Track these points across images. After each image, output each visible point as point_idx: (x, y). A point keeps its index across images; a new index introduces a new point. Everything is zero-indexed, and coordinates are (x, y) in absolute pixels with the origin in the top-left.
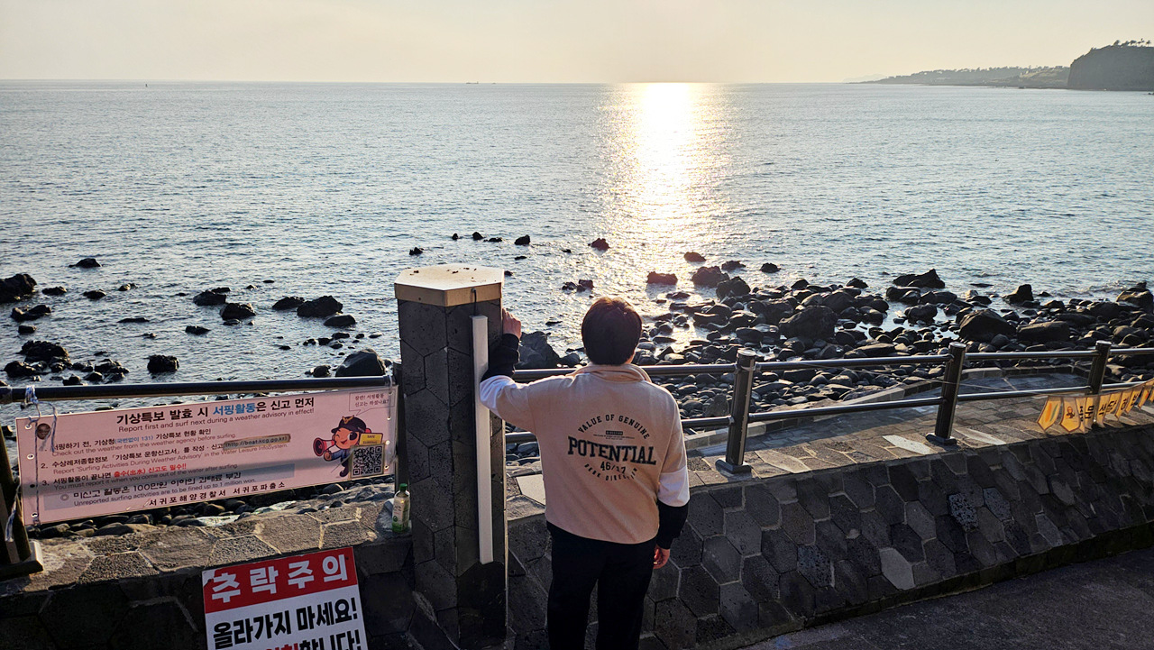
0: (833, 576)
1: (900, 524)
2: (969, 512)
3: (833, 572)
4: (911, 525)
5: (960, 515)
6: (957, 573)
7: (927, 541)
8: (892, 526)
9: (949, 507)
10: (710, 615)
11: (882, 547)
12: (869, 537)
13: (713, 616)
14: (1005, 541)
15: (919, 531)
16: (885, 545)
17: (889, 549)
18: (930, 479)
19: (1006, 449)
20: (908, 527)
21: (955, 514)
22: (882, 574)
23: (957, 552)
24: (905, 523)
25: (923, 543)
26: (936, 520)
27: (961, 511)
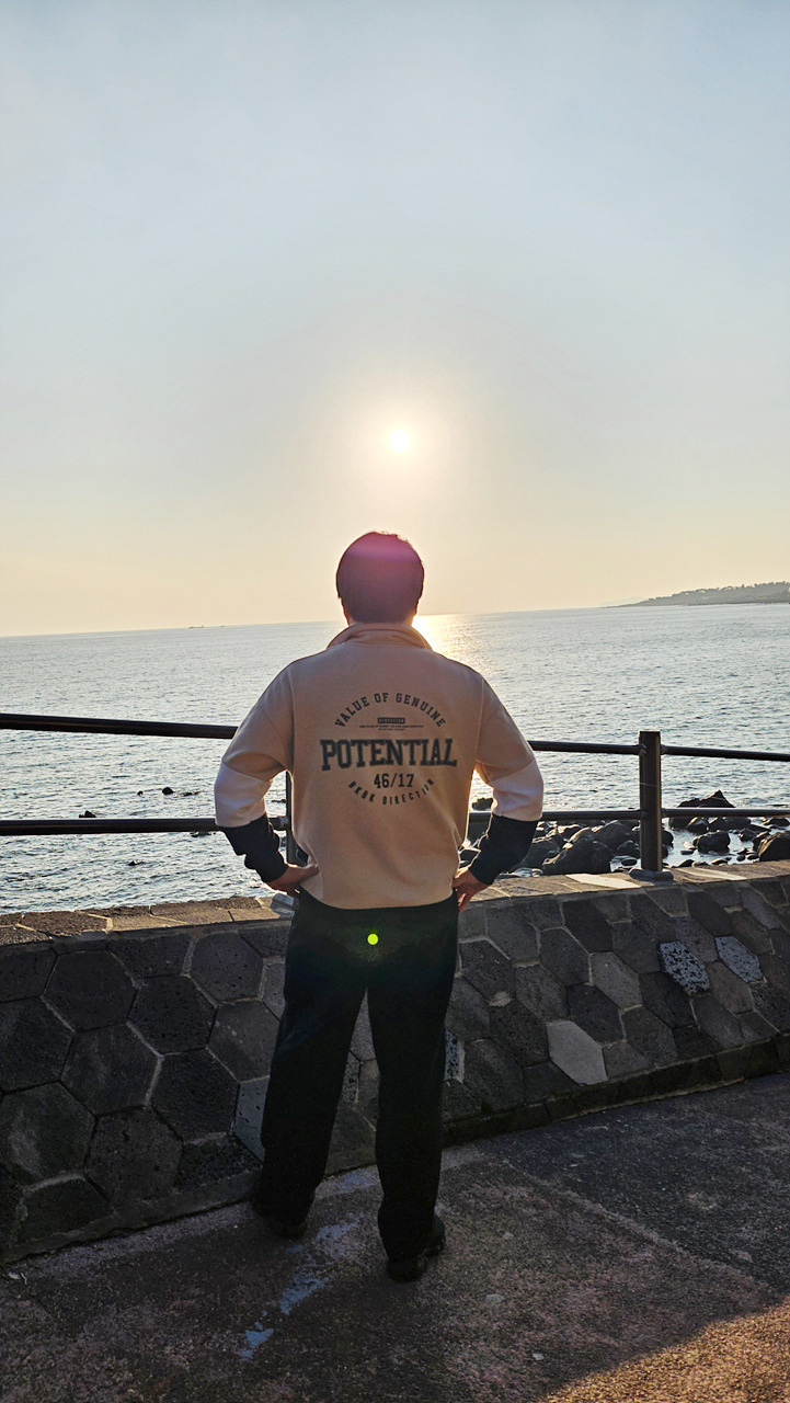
0: (462, 1064)
1: (581, 984)
2: (693, 968)
3: (462, 1058)
4: (600, 987)
5: (678, 971)
6: (680, 1057)
7: (626, 1010)
8: (569, 988)
9: (660, 960)
10: (213, 1136)
11: (551, 1020)
12: (530, 1005)
13: (218, 1137)
14: (755, 1010)
15: (613, 993)
16: (556, 1017)
17: (563, 1022)
18: (630, 921)
19: (746, 885)
20: (596, 989)
21: (670, 970)
22: (549, 1059)
23: (677, 1027)
24: (591, 982)
25: (621, 1013)
26: (640, 979)
27: (680, 965)
